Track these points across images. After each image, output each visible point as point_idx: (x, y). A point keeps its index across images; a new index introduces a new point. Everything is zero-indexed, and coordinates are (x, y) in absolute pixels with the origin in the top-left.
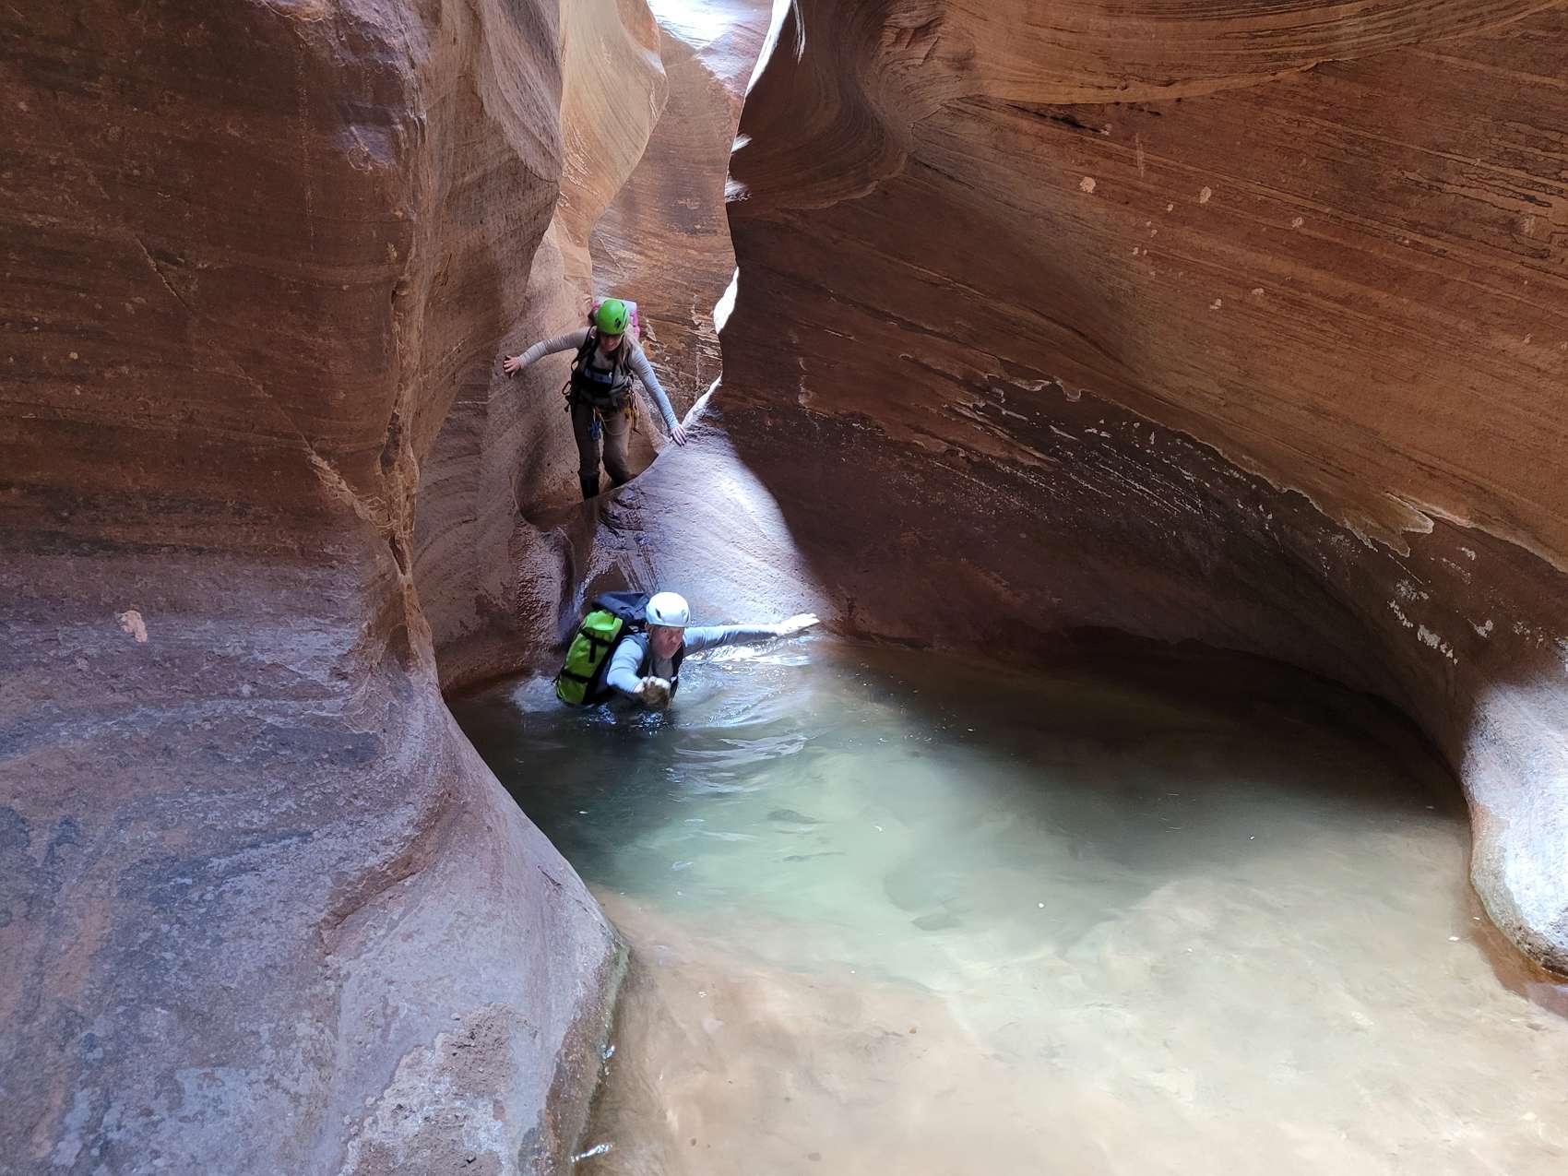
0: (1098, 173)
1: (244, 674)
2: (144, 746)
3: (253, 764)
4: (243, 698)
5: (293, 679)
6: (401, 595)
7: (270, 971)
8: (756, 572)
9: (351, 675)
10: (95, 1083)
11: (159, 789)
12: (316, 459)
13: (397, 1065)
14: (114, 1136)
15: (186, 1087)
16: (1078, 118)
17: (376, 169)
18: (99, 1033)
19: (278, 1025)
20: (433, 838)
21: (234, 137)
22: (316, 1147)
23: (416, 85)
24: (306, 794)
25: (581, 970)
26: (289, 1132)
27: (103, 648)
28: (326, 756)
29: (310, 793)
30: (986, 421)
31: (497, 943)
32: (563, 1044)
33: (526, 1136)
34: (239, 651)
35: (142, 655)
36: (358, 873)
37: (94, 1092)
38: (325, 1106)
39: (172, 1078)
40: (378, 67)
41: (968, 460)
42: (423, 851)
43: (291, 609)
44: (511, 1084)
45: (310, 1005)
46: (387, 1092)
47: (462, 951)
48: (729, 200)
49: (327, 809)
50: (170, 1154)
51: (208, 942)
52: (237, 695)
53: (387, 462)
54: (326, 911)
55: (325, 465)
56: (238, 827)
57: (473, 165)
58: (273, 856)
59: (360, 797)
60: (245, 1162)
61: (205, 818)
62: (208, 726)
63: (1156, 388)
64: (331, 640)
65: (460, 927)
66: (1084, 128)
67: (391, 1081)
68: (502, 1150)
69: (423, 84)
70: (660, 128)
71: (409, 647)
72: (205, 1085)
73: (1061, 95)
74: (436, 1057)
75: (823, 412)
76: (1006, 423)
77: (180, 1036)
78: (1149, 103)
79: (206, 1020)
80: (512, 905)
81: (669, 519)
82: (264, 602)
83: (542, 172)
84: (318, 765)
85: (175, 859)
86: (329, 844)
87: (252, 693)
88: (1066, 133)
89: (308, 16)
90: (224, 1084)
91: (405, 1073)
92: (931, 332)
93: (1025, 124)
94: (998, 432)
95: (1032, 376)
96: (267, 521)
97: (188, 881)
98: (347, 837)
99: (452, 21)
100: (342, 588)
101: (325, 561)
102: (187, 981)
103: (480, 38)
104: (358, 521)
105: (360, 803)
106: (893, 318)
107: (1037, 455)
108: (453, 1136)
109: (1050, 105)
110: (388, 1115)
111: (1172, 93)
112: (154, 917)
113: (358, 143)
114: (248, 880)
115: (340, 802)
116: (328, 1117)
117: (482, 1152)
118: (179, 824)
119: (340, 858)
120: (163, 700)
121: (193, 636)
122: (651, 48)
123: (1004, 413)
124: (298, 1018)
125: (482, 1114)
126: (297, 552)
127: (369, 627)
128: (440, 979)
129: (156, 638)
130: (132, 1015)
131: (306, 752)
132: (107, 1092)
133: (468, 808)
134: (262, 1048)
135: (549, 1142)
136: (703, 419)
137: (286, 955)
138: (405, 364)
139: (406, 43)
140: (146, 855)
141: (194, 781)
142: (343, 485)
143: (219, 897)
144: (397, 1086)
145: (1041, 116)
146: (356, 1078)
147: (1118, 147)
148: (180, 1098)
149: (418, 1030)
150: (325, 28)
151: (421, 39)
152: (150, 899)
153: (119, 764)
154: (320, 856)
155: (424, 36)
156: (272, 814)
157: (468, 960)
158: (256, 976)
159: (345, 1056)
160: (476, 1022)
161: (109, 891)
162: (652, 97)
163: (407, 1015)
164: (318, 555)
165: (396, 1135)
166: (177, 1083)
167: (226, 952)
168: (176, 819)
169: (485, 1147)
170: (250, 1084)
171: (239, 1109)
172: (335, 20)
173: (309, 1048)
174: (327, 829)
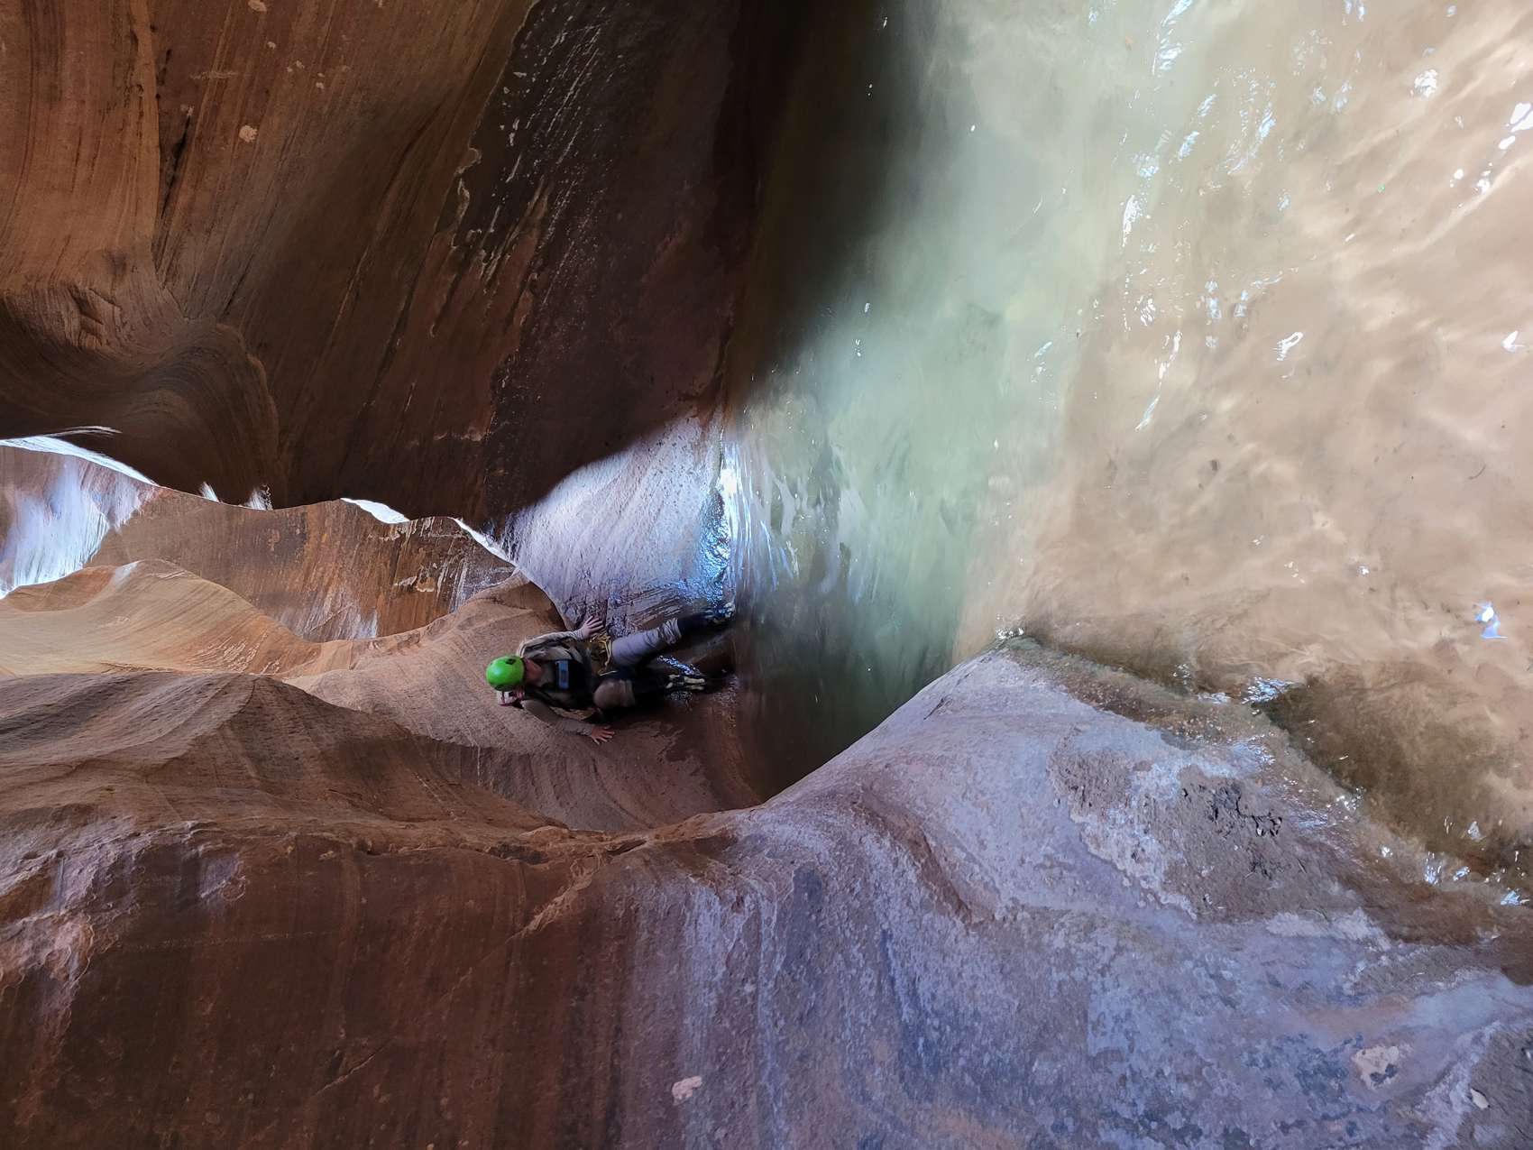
0: (235, 122)
1: (734, 990)
2: (798, 1078)
3: (819, 983)
4: (757, 990)
5: (741, 946)
6: (664, 845)
7: (1004, 971)
8: (650, 489)
9: (739, 893)
10: (1095, 1124)
11: (837, 1067)
12: (533, 925)
13: (1096, 857)
14: (1141, 1108)
15: (1102, 1046)
16: (175, 140)
17: (243, 872)
18: (1051, 1121)
19: (1054, 964)
20: (893, 820)
21: (213, 1007)
22: (1163, 933)
23: (157, 832)
24: (848, 935)
25: (1022, 683)
26: (1149, 957)
27: (706, 1116)
28: (814, 917)
29: (847, 931)
30: (501, 250)
31: (993, 763)
32: (1088, 703)
33: (1168, 742)
34: (713, 994)
35: (713, 1081)
36: (923, 889)
37: (1103, 1126)
38: (1128, 923)
39: (1095, 1058)
40: (139, 870)
41: (540, 270)
42: (905, 830)
43: (675, 947)
44: (1121, 754)
45: (1039, 935)
46: (1120, 866)
47: (998, 795)
48: (270, 505)
49: (861, 916)
50: (1161, 1060)
51: (976, 1024)
52: (754, 996)
53: (537, 858)
54: (955, 919)
55: (538, 918)
56: (876, 996)
57: (238, 768)
58: (902, 966)
59: (853, 886)
60: (1172, 996)
61: (866, 1026)
62: (782, 1022)
63: (467, 69)
64: (705, 912)
65: (976, 798)
66: (185, 135)
67: (1111, 862)
68: (1178, 765)
69: (156, 824)
70: (194, 568)
71: (716, 837)
72: (1104, 1030)
73: (150, 158)
74: (1091, 821)
75: (491, 417)
76: (503, 228)
77: (1057, 1050)
78: (157, 62)
79: (1046, 1027)
80: (959, 748)
81: (597, 574)
82: (668, 972)
83: (243, 696)
84: (821, 924)
85: (901, 1052)
86: (895, 916)
87: (753, 983)
88: (191, 155)
89: (88, 940)
90: (1103, 1013)
91: (1104, 851)
92: (408, 304)
93: (182, 200)
94: (513, 237)
95: (454, 200)
96: (592, 970)
97: (921, 1041)
98: (889, 900)
99: (90, 792)
100: (657, 901)
101: (631, 917)
102: (1010, 1044)
103: (104, 761)
104: (594, 885)
105: (858, 887)
106: (393, 341)
107: (536, 198)
108: (1162, 808)
109: (161, 171)
110: (1140, 867)
111: (145, 37)
112: (951, 1070)
113: (217, 890)
114: (923, 988)
115: (857, 904)
116: (1137, 921)
117: (1179, 783)
118: (869, 1048)
119: (908, 904)
120: (756, 1062)
121: (698, 1036)
122: (110, 576)
123: (492, 231)
124: (1049, 945)
125: (1146, 782)
126: (622, 942)
127: (695, 876)
128: (1022, 816)
129: (698, 1069)
130: (1037, 1092)
131: (809, 935)
132: (1103, 1115)
133: (868, 785)
134: (1073, 979)
135: (1175, 721)
136: (496, 538)
137: (992, 957)
138: (440, 842)
139: (114, 842)
140: (897, 1078)
141: (830, 1035)
142: (558, 900)
143: (937, 1014)
144: (1115, 857)
145: (173, 182)
146: (1106, 895)
147: (206, 98)
148: (1113, 1051)
149: (1067, 837)
150: (100, 922)
151: (108, 826)
152: (936, 1074)
153: (813, 1100)
154: (905, 924)
155: (104, 823)
156: (865, 965)
157: (1006, 790)
158: (1010, 983)
159: (1085, 905)
160: (1063, 784)
161: (927, 1111)
162: (162, 576)
163: (1053, 848)
164: (625, 922)
165: (1158, 860)
166: (1099, 1054)
167: (986, 1009)
168: (864, 1051)
169: (1175, 780)
170: (1104, 990)
171: (1126, 1000)
172: (92, 913)
173: (1076, 937)
174: (881, 917)
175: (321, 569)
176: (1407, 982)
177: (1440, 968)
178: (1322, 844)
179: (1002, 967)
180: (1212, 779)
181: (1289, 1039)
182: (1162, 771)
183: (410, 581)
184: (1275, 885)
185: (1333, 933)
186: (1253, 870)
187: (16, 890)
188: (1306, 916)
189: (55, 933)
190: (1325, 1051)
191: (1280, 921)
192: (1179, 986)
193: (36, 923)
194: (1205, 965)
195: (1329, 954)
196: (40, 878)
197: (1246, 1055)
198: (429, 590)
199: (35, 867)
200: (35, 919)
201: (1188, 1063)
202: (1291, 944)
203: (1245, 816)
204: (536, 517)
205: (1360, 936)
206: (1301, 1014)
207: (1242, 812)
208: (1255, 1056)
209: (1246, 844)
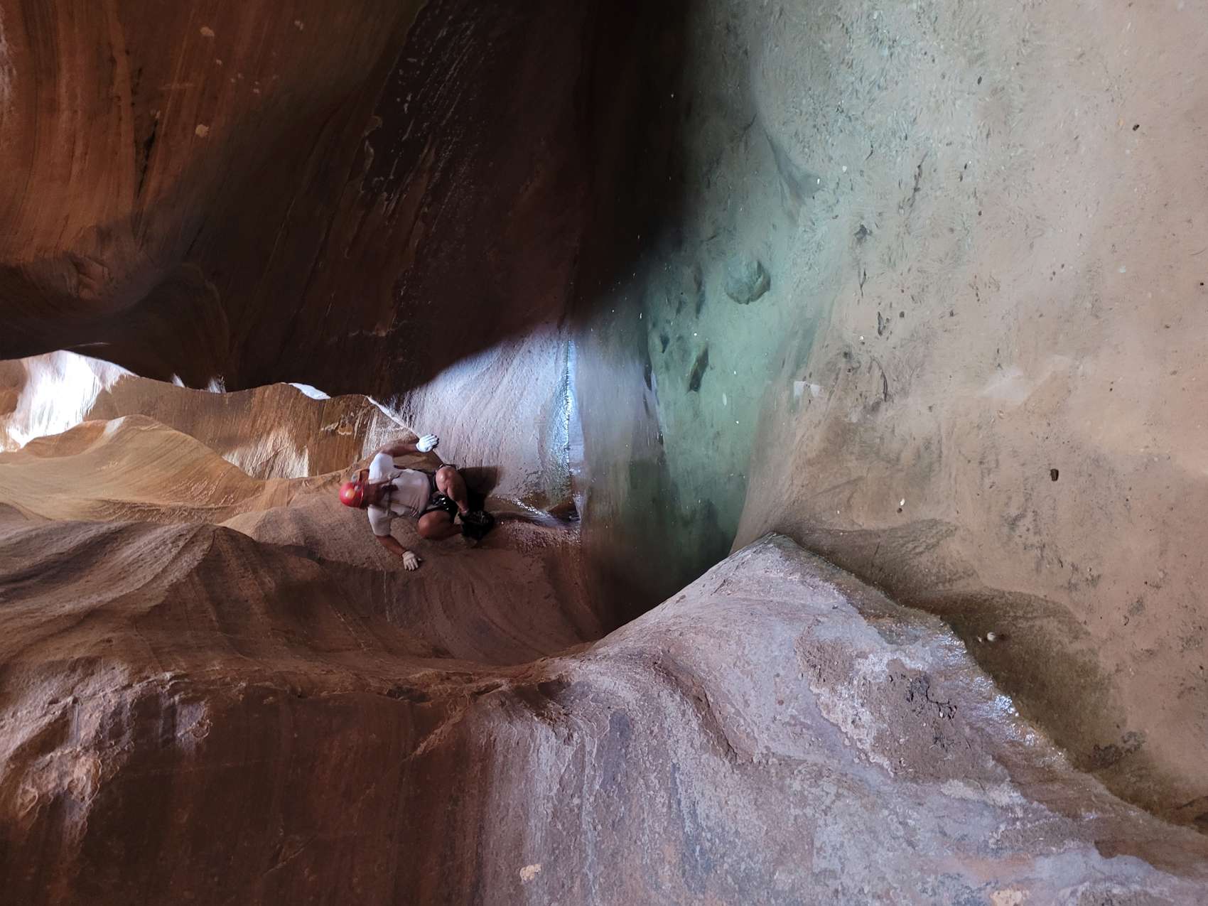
0: (192, 122)
1: (566, 802)
2: (610, 869)
3: (626, 800)
4: (582, 804)
5: (571, 770)
6: (516, 688)
7: (758, 803)
8: (515, 376)
9: (569, 730)
11: (638, 862)
12: (419, 751)
13: (827, 720)
15: (823, 867)
16: (146, 137)
17: (209, 717)
19: (793, 802)
20: (683, 679)
21: (188, 817)
22: (870, 785)
24: (648, 765)
25: (782, 575)
26: (858, 803)
27: (544, 893)
28: (624, 750)
29: (647, 762)
30: (399, 191)
31: (757, 640)
33: (881, 638)
34: (550, 805)
35: (549, 868)
36: (702, 735)
38: (846, 775)
39: (817, 875)
40: (133, 715)
41: (429, 206)
42: (691, 687)
43: (523, 769)
44: (848, 644)
45: (783, 778)
46: (843, 730)
47: (759, 666)
48: (224, 390)
49: (657, 752)
50: (862, 881)
51: (737, 840)
52: (580, 807)
53: (423, 697)
54: (724, 760)
55: (423, 745)
56: (667, 812)
57: (204, 612)
58: (686, 791)
59: (652, 729)
60: (872, 835)
61: (659, 834)
62: (599, 827)
63: (370, 67)
64: (545, 743)
65: (744, 666)
66: (153, 134)
67: (837, 725)
68: (887, 657)
69: (144, 675)
71: (554, 681)
72: (825, 854)
73: (127, 151)
74: (824, 692)
75: (392, 318)
76: (400, 174)
77: (792, 866)
78: (131, 78)
80: (733, 625)
82: (517, 787)
83: (206, 545)
85: (683, 855)
86: (682, 753)
87: (578, 798)
88: (159, 147)
89: (97, 771)
90: (824, 842)
91: (833, 716)
92: (327, 236)
93: (153, 184)
94: (408, 181)
95: (362, 155)
96: (462, 783)
97: (698, 848)
99: (95, 645)
100: (509, 734)
101: (491, 745)
103: (105, 610)
104: (464, 720)
106: (316, 265)
107: (426, 151)
108: (875, 688)
109: (136, 161)
110: (857, 731)
111: (122, 60)
112: (718, 872)
113: (189, 731)
114: (701, 809)
115: (655, 742)
116: (853, 774)
117: (887, 670)
118: (661, 850)
119: (691, 746)
120: (580, 855)
121: (539, 834)
123: (392, 177)
124: (790, 787)
125: (864, 667)
126: (484, 763)
127: (538, 715)
128: (775, 684)
129: (539, 859)
130: (777, 895)
131: (620, 764)
133: (666, 649)
134: (805, 814)
135: (887, 622)
136: (397, 410)
137: (749, 791)
138: (351, 687)
139: (113, 692)
140: (680, 874)
141: (634, 838)
142: (437, 731)
143: (710, 829)
144: (840, 722)
145: (145, 170)
146: (832, 751)
147: (169, 105)
148: (830, 871)
149: (807, 703)
150: (106, 757)
151: (109, 676)
152: (708, 874)
153: (620, 886)
154: (689, 760)
155: (106, 674)
156: (660, 789)
157: (766, 663)
158: (761, 812)
159: (816, 758)
160: (806, 663)
161: (700, 900)
162: (143, 429)
163: (796, 710)
164: (486, 749)
165: (870, 727)
166: (820, 872)
167: (744, 830)
168: (658, 852)
169: (884, 668)
170: (826, 825)
171: (840, 834)
172: (101, 749)
173: (808, 782)
174: (672, 753)
175: (265, 417)
176: (1032, 844)
177: (1056, 836)
178: (983, 729)
179: (756, 800)
180: (911, 670)
181: (949, 876)
182: (875, 660)
183: (333, 427)
184: (949, 757)
185: (985, 798)
186: (935, 743)
187: (45, 730)
188: (968, 784)
189: (74, 766)
190: (974, 888)
191: (950, 785)
192: (879, 828)
193: (60, 758)
194: (896, 814)
195: (982, 815)
196: (61, 721)
197: (920, 884)
198: (348, 434)
199: (57, 711)
200: (59, 754)
201: (880, 887)
202: (956, 804)
203: (931, 701)
204: (428, 394)
205: (1004, 803)
206: (959, 858)
207: (930, 698)
208: (926, 886)
209: (931, 722)
